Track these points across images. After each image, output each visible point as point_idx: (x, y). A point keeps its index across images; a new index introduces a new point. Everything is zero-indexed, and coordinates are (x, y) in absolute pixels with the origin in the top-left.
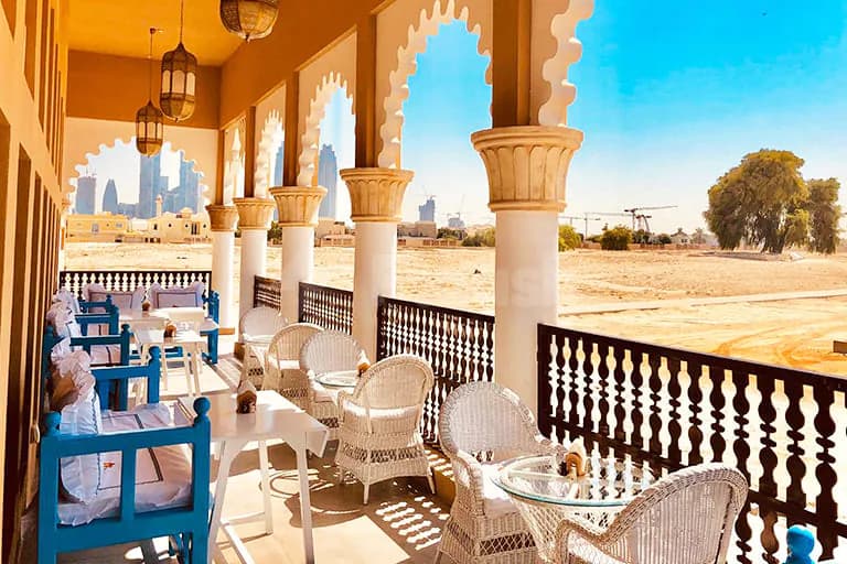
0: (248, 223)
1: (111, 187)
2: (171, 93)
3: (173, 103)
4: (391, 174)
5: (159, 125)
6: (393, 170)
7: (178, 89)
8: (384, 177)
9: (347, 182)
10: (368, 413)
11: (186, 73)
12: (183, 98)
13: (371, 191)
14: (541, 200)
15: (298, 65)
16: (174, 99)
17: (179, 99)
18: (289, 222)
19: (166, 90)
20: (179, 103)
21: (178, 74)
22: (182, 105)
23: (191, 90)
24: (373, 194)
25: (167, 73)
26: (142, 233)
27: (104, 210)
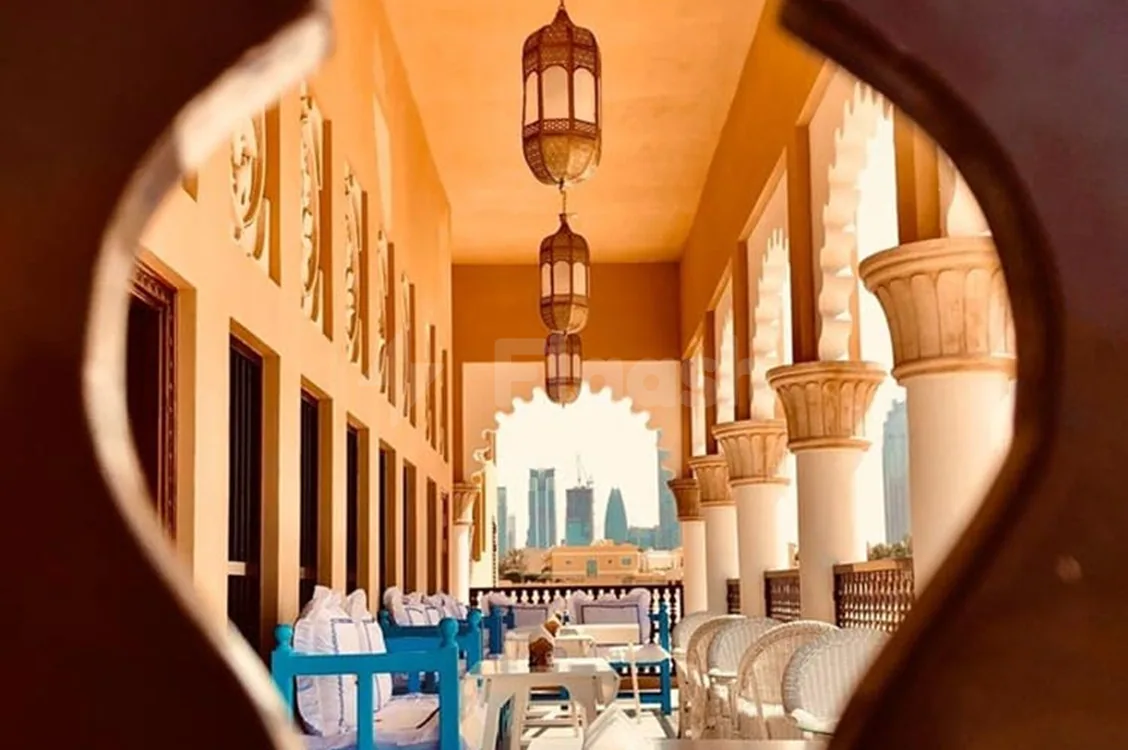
0: (712, 497)
1: (616, 501)
2: (553, 295)
3: (557, 310)
4: (836, 367)
5: (576, 357)
6: (842, 363)
7: (561, 288)
8: (831, 375)
9: (778, 390)
10: (760, 710)
11: (571, 263)
12: (568, 301)
13: (811, 400)
14: (959, 355)
15: (741, 228)
16: (559, 303)
17: (563, 303)
18: (742, 477)
19: (546, 292)
20: (566, 307)
21: (561, 267)
22: (569, 310)
23: (580, 288)
24: (815, 404)
25: (547, 268)
26: (662, 573)
27: (607, 537)
